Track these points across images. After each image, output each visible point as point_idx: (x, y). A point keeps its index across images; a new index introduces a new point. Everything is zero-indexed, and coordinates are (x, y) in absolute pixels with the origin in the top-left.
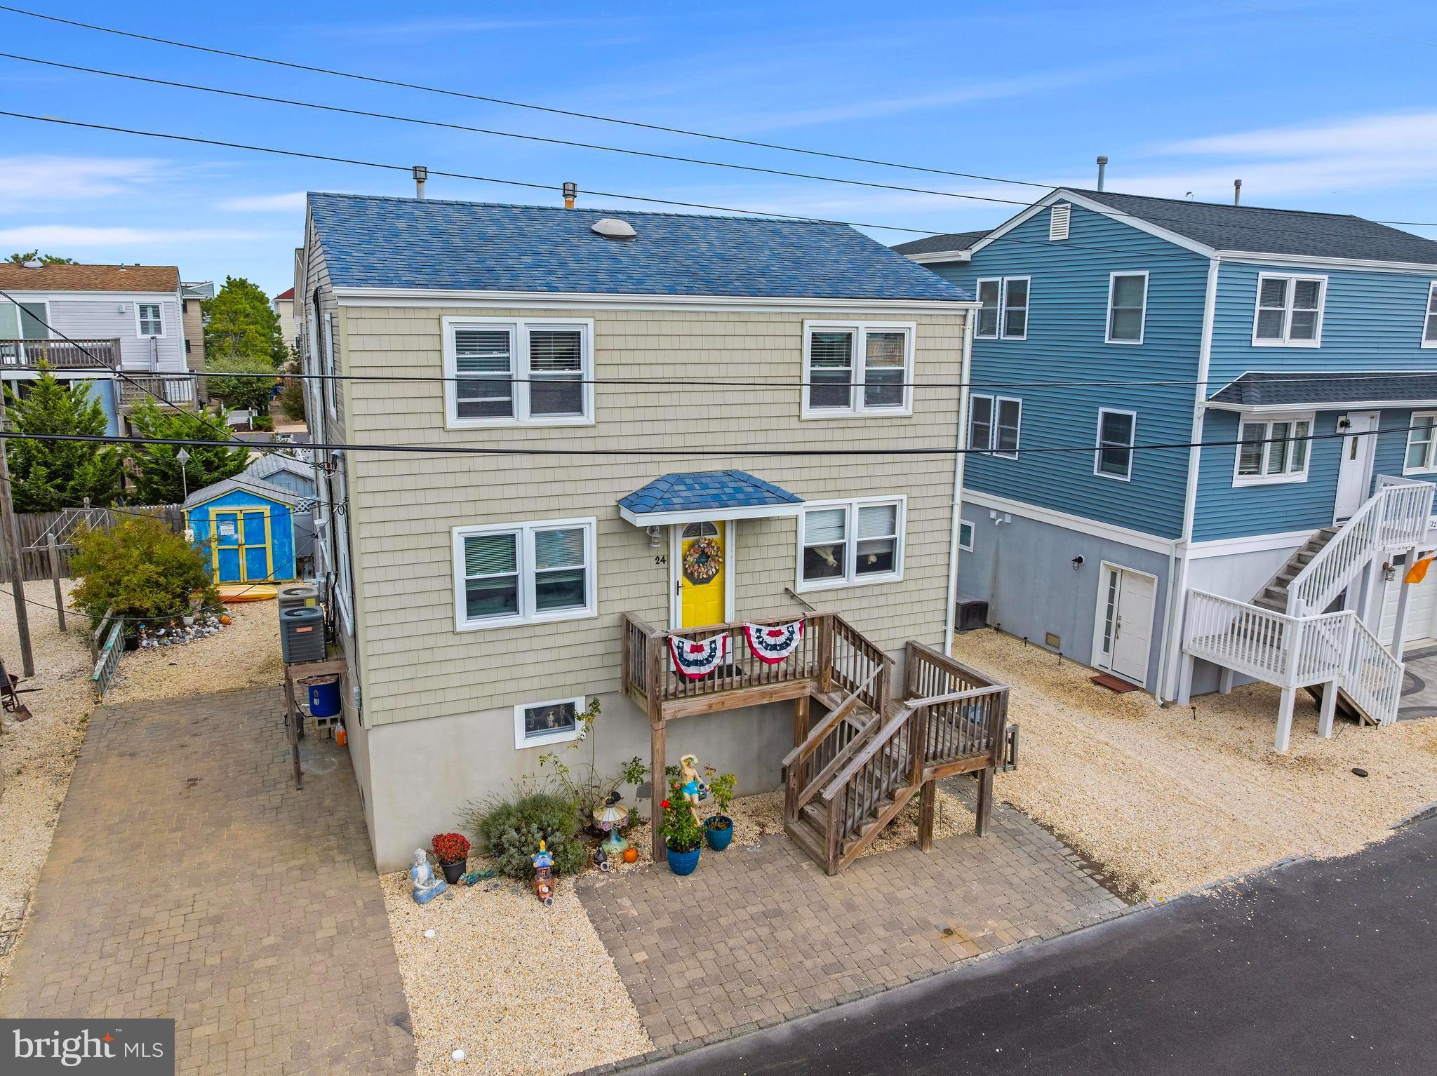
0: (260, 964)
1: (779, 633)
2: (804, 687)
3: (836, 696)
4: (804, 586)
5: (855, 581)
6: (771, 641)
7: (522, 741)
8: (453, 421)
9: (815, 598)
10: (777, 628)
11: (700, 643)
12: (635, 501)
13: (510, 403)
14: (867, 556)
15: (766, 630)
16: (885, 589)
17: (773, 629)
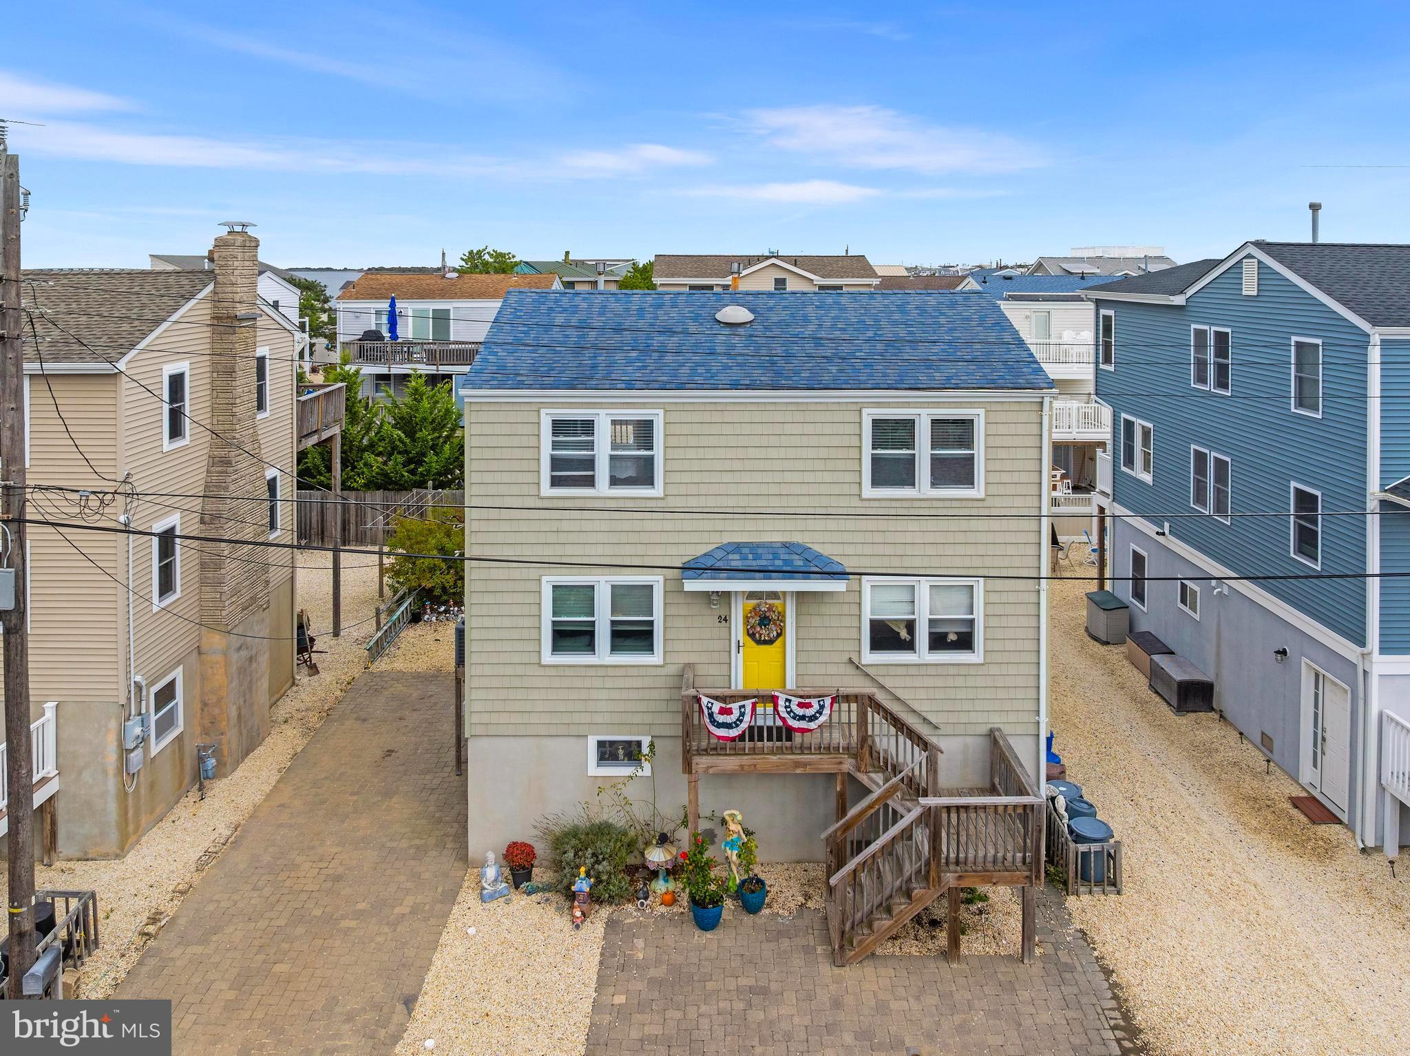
0: (344, 924)
1: (809, 706)
2: (841, 763)
3: (878, 778)
4: (870, 658)
5: (927, 658)
6: (800, 712)
7: (594, 769)
8: (546, 490)
9: (882, 671)
10: (807, 701)
11: (728, 706)
12: (693, 569)
13: (593, 476)
14: (946, 634)
15: (795, 701)
16: (963, 671)
17: (803, 701)
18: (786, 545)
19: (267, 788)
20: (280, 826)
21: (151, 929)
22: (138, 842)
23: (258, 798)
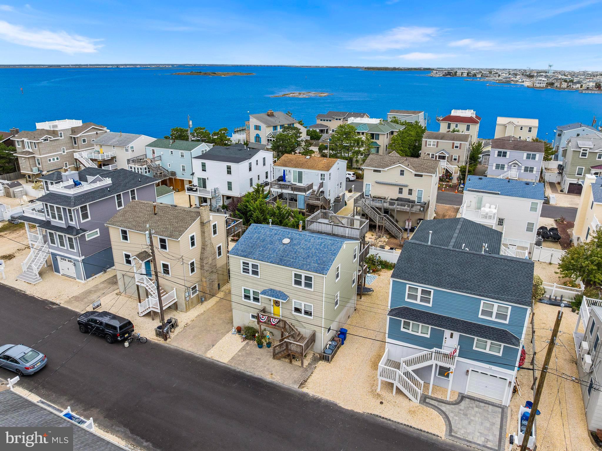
0: (211, 332)
4: (294, 313)
5: (303, 315)
7: (251, 318)
9: (294, 316)
10: (275, 319)
11: (264, 316)
13: (249, 272)
14: (307, 312)
16: (310, 319)
18: (280, 291)
19: (212, 305)
20: (211, 313)
21: (186, 326)
22: (189, 310)
23: (210, 307)
